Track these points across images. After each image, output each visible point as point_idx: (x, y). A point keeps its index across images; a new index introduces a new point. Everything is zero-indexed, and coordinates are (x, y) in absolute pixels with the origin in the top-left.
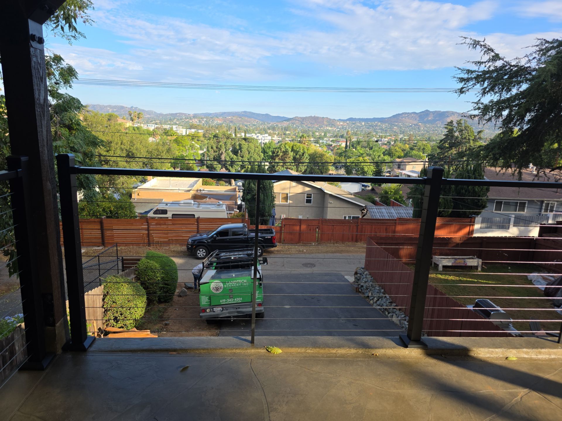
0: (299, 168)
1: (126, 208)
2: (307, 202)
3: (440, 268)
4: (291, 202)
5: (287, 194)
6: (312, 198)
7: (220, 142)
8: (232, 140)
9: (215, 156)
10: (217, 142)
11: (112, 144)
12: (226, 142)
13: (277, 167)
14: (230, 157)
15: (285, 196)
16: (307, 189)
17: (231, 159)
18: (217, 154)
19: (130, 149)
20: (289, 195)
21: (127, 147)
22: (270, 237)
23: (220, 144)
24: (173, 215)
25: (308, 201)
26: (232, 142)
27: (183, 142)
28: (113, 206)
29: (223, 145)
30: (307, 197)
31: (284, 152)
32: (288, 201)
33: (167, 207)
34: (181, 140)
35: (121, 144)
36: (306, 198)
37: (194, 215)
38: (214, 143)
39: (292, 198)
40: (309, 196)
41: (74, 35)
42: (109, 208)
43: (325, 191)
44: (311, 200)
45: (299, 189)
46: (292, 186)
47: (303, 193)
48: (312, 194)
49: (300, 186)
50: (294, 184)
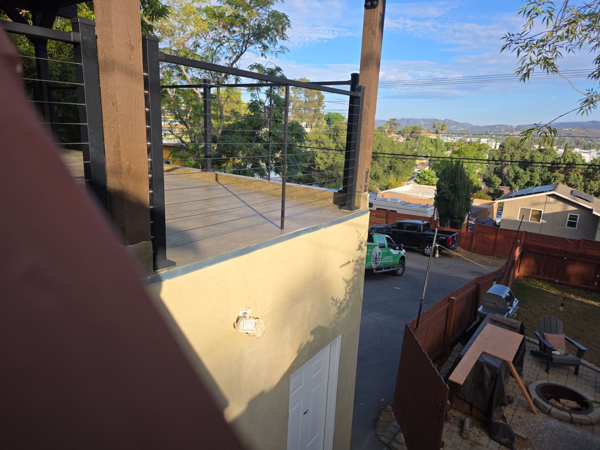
2: (568, 225)
4: (544, 221)
5: (541, 211)
6: (577, 221)
7: (504, 153)
8: (522, 150)
9: (497, 169)
10: (502, 152)
12: (513, 153)
13: (554, 181)
14: (514, 171)
15: (538, 213)
16: (571, 208)
17: (516, 173)
18: (499, 166)
20: (542, 213)
22: (445, 238)
23: (505, 155)
24: (377, 209)
25: (571, 225)
26: (522, 153)
27: (465, 152)
29: (509, 156)
30: (570, 219)
32: (541, 220)
33: (374, 201)
34: (464, 151)
36: (568, 220)
37: (396, 211)
38: (497, 154)
39: (547, 216)
40: (573, 218)
41: (281, 51)
43: (594, 213)
44: (576, 223)
45: (558, 207)
46: (549, 203)
47: (565, 213)
48: (579, 215)
49: (561, 203)
50: (552, 199)
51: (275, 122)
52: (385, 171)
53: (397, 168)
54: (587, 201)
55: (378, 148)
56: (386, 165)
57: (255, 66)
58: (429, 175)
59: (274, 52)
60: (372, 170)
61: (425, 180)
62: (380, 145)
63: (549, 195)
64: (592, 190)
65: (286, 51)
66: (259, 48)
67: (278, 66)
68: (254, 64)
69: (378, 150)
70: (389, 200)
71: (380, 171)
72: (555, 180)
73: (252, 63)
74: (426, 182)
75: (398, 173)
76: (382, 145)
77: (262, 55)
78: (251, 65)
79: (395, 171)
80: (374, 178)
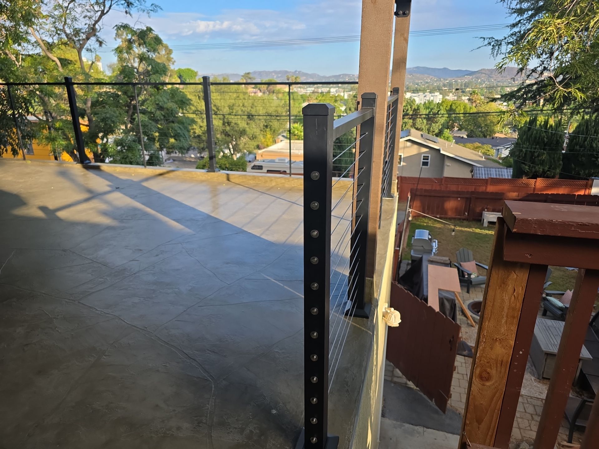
0: (431, 128)
1: (239, 165)
2: (423, 165)
3: (486, 224)
4: (404, 164)
6: (429, 161)
11: (235, 107)
16: (424, 150)
19: (251, 111)
20: (402, 157)
21: (248, 109)
24: (268, 171)
25: (425, 164)
28: (228, 163)
30: (424, 159)
31: (415, 110)
32: (402, 163)
33: (263, 163)
35: (243, 105)
36: (422, 160)
39: (405, 159)
40: (426, 158)
41: (153, 9)
42: (225, 165)
43: (442, 152)
44: (428, 162)
45: (414, 150)
46: (407, 147)
47: (419, 154)
48: (430, 155)
49: (416, 146)
50: (409, 144)
51: (156, 90)
52: (261, 130)
53: (273, 126)
54: (435, 142)
55: (252, 107)
56: (262, 125)
57: (121, 26)
58: (298, 130)
59: (146, 11)
60: (250, 131)
61: (295, 135)
62: (253, 104)
63: (407, 141)
64: (434, 132)
65: (159, 9)
66: (122, 4)
67: (149, 26)
68: (120, 24)
69: (252, 110)
70: (277, 161)
71: (257, 131)
72: (405, 125)
73: (117, 23)
74: (296, 137)
75: (274, 131)
76: (255, 104)
77: (126, 12)
78: (116, 26)
79: (271, 130)
80: (252, 138)
